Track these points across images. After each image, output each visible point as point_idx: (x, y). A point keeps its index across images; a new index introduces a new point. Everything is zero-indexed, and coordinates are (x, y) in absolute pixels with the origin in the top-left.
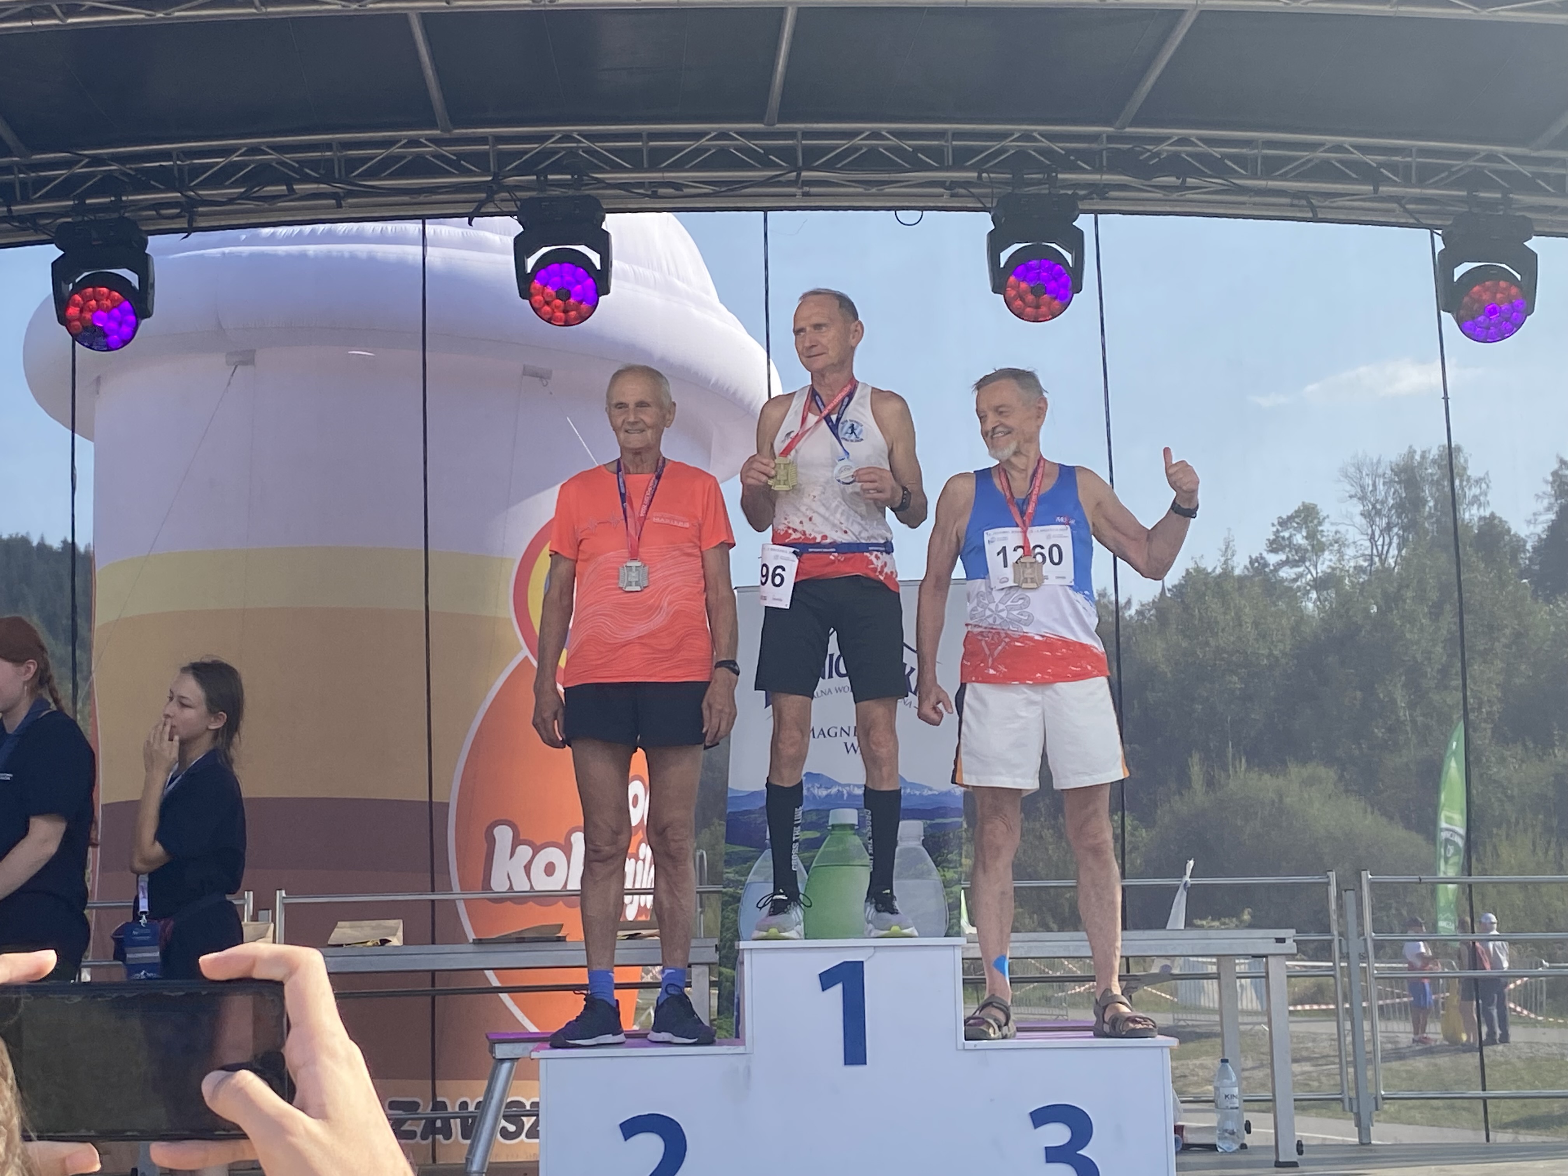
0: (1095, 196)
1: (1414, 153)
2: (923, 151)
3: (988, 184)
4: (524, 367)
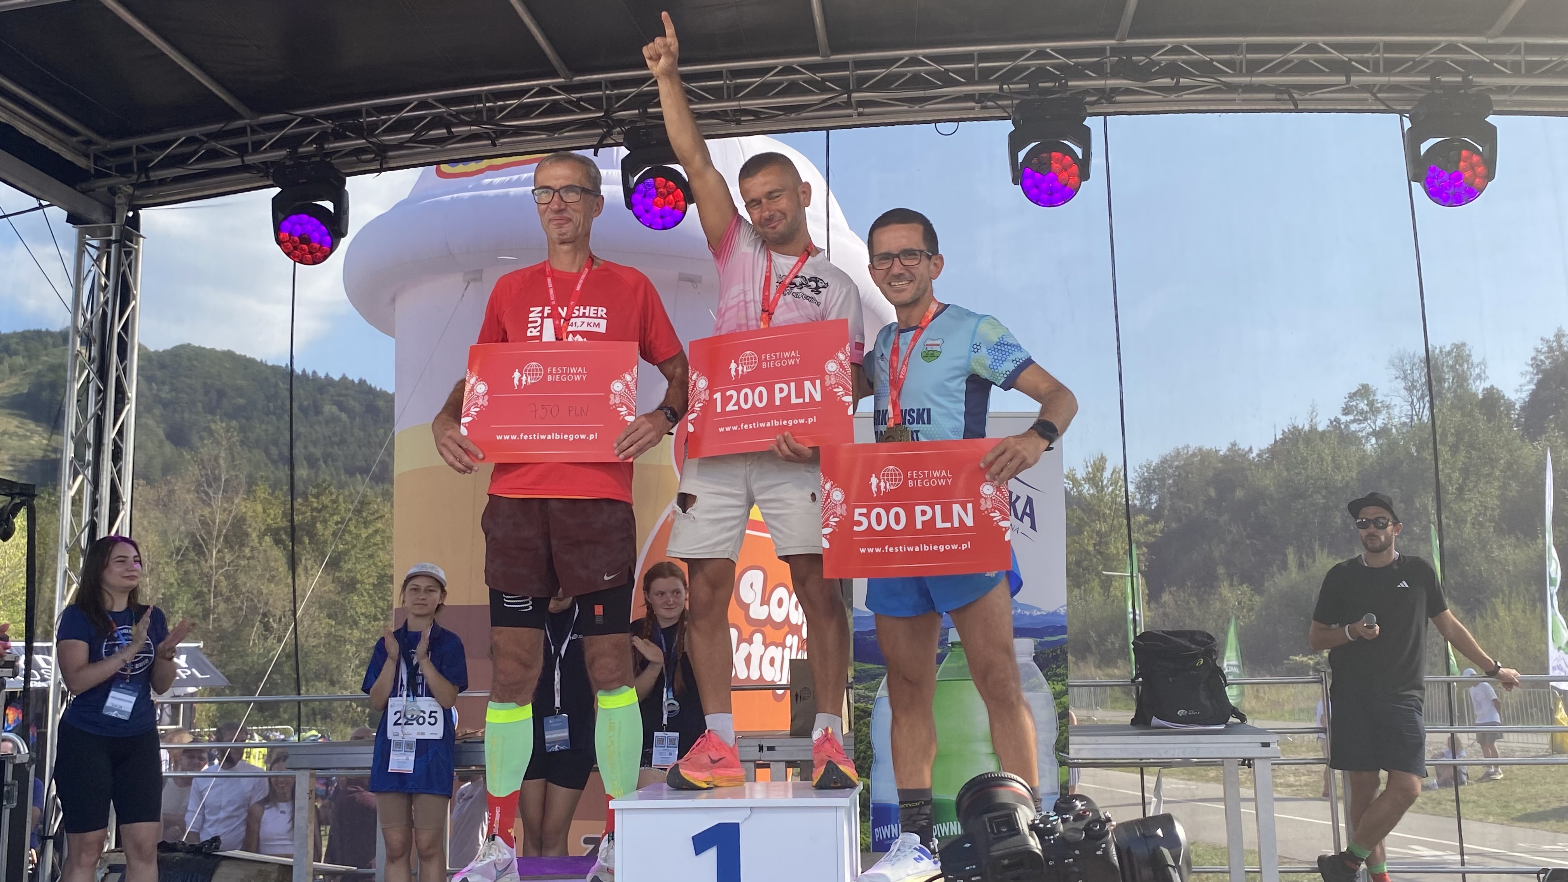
0: (1103, 101)
1: (1381, 50)
2: (956, 71)
3: (1011, 95)
4: (680, 274)
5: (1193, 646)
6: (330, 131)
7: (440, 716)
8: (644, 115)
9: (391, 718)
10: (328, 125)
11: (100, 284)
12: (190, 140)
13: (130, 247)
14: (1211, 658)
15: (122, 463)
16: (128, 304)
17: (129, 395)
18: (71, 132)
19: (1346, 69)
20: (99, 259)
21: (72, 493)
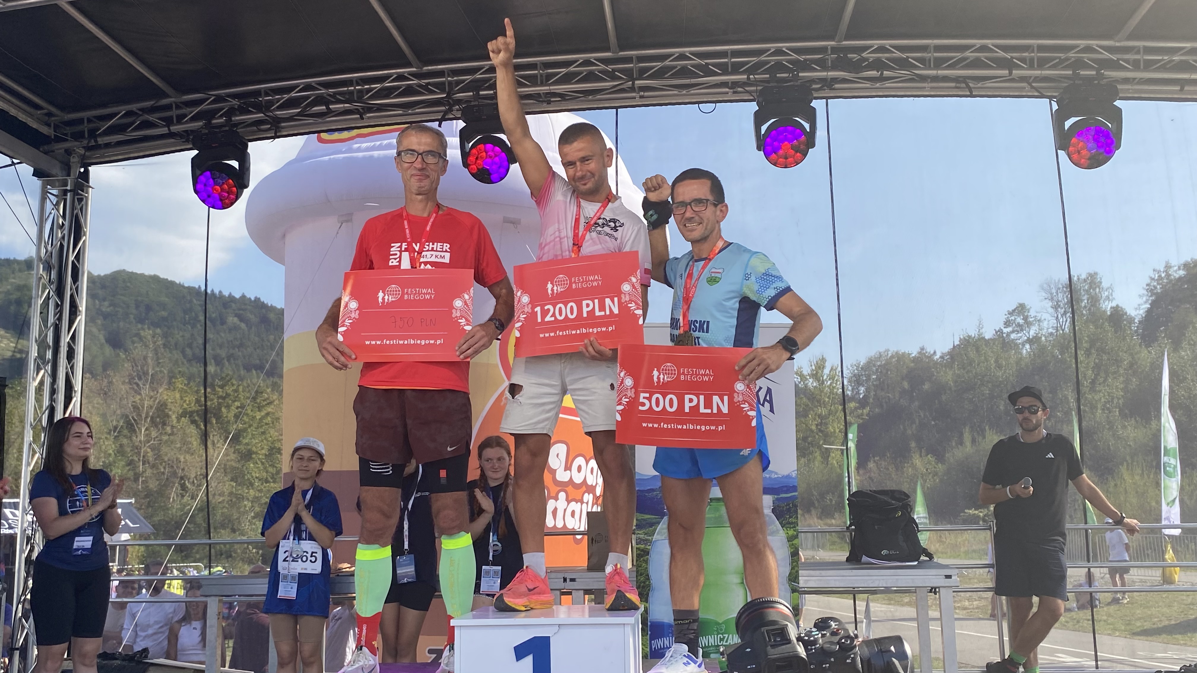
0: (826, 88)
1: (1035, 49)
2: (714, 65)
3: (756, 83)
4: (504, 217)
5: (893, 502)
6: (236, 107)
7: (319, 556)
8: (477, 97)
9: (281, 556)
10: (235, 102)
11: (58, 223)
12: (129, 114)
13: (82, 195)
14: (907, 510)
15: (75, 361)
16: (80, 239)
17: (80, 308)
18: (37, 107)
19: (1009, 65)
20: (57, 204)
21: (36, 383)
